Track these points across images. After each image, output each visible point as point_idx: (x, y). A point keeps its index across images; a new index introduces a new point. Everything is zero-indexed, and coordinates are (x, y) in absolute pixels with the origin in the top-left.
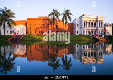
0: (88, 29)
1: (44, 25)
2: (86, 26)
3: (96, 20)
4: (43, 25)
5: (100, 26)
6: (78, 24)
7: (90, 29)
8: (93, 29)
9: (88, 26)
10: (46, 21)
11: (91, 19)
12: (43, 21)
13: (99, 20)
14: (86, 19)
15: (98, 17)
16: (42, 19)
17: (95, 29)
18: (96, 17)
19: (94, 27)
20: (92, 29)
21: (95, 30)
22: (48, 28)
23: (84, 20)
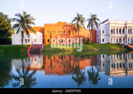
0: (116, 36)
1: (64, 32)
2: (114, 33)
3: (124, 26)
4: (63, 32)
5: (129, 33)
7: (118, 37)
8: (122, 37)
9: (116, 33)
10: (67, 28)
11: (119, 26)
12: (63, 28)
13: (129, 26)
15: (127, 23)
16: (62, 25)
17: (124, 36)
18: (124, 23)
19: (122, 34)
20: (120, 37)
21: (123, 37)
22: (70, 35)
23: (112, 26)
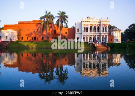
0: (89, 35)
1: (38, 29)
2: (87, 31)
3: (99, 24)
4: (36, 30)
5: (103, 32)
6: (78, 30)
7: (92, 36)
8: (96, 36)
9: (89, 32)
10: (40, 26)
11: (93, 24)
12: (37, 25)
13: (103, 25)
14: (87, 23)
15: (102, 21)
16: (35, 23)
17: (98, 34)
18: (99, 21)
19: (97, 32)
20: (94, 35)
21: (98, 36)
22: (43, 33)
23: (84, 24)
